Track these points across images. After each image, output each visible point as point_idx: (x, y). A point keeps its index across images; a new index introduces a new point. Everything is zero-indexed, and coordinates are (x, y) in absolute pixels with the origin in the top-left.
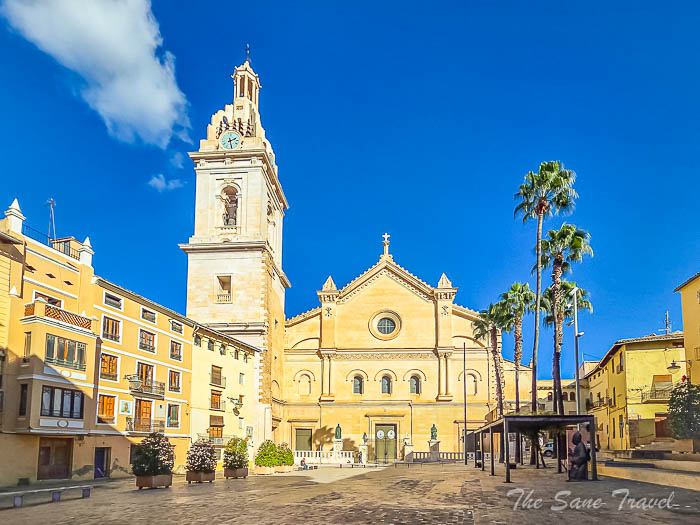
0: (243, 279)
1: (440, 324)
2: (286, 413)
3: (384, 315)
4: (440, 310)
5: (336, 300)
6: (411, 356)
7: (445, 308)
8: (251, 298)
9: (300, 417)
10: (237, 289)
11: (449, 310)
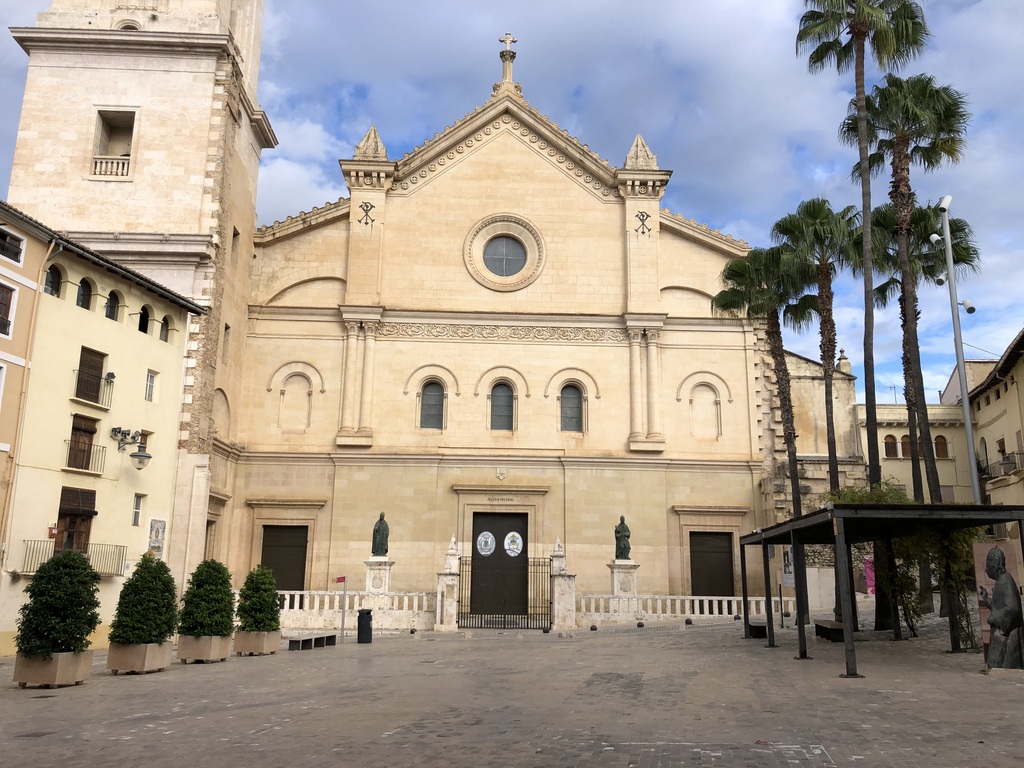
0: (163, 123)
1: (631, 256)
2: (241, 482)
3: (500, 229)
4: (633, 223)
5: (387, 184)
6: (563, 334)
7: (643, 217)
8: (180, 171)
9: (280, 492)
10: (148, 147)
11: (653, 223)
